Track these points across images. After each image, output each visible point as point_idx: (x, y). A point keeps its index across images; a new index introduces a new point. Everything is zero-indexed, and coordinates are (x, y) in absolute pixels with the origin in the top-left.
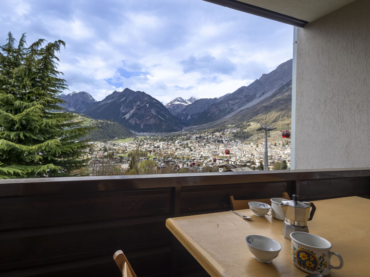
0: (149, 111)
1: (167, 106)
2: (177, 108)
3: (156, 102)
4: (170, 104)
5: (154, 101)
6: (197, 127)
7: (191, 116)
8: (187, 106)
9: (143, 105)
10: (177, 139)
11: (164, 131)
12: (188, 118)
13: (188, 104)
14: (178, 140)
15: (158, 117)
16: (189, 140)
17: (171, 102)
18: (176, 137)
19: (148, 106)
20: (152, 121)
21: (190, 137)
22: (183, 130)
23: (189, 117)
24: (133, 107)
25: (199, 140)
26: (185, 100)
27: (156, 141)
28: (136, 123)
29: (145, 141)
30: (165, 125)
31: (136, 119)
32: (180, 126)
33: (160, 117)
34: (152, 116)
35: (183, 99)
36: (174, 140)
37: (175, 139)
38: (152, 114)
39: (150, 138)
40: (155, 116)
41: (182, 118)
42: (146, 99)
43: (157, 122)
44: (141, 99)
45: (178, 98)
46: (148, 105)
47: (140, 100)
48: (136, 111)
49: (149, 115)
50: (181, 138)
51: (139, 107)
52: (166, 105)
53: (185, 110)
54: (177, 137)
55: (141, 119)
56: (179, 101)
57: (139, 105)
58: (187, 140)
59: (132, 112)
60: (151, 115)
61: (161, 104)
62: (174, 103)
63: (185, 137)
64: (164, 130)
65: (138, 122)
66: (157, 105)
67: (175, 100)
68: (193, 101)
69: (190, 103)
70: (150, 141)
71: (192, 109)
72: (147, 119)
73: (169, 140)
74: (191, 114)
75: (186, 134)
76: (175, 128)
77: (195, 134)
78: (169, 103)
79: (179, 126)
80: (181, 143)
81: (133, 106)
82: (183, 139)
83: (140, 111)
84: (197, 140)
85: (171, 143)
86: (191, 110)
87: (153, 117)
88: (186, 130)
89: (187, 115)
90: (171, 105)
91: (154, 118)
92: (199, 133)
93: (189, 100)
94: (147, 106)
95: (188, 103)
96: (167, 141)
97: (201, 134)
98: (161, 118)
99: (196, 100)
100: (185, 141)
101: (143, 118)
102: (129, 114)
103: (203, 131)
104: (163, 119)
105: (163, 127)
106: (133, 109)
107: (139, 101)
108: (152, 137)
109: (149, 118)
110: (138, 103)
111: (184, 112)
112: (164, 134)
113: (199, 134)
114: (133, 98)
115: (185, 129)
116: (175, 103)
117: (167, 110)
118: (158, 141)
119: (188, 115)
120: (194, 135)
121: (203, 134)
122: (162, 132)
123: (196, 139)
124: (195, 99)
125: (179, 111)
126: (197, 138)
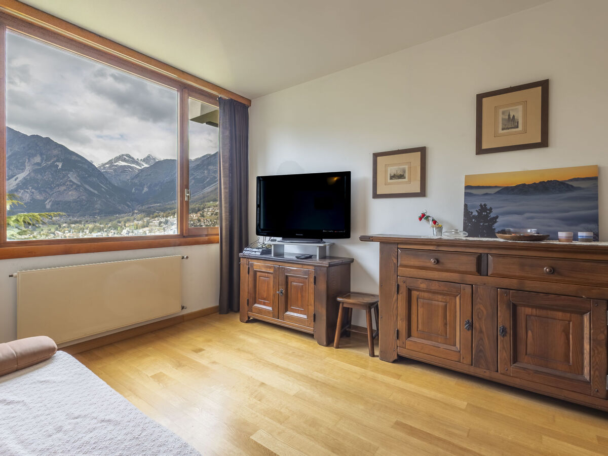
0: (64, 177)
1: (102, 168)
2: (121, 172)
3: (79, 159)
4: (107, 166)
5: (74, 157)
6: (160, 206)
7: (149, 187)
8: (142, 170)
9: (49, 163)
10: (125, 226)
11: (99, 214)
12: (144, 191)
13: (143, 167)
14: (128, 229)
15: (85, 189)
16: (147, 227)
17: (110, 162)
18: (122, 223)
19: (60, 167)
20: (72, 195)
21: (148, 223)
22: (136, 211)
23: (146, 189)
24: (25, 166)
25: (164, 226)
26: (138, 159)
27: (83, 232)
28: (33, 199)
29: (58, 232)
30: (99, 202)
31: (33, 190)
32: (130, 204)
33: (87, 187)
34: (72, 186)
35: (133, 158)
36: (119, 228)
37: (121, 227)
38: (71, 181)
39: (68, 227)
40: (78, 186)
41: (133, 191)
42: (55, 152)
43: (83, 197)
44: (44, 151)
45: (123, 155)
46: (60, 165)
47: (41, 155)
48: (32, 174)
49: (64, 184)
50: (132, 224)
51: (39, 167)
52: (100, 167)
53: (137, 176)
54: (125, 222)
55: (45, 191)
56: (125, 160)
57: (38, 164)
58: (143, 227)
59: (21, 176)
60: (68, 183)
61: (90, 164)
62: (115, 164)
63: (140, 222)
64: (98, 211)
65: (38, 197)
66: (81, 165)
67: (120, 158)
68: (152, 163)
69: (146, 166)
70: (70, 232)
71: (150, 175)
72: (59, 191)
73: (109, 228)
74: (149, 184)
75: (141, 219)
76: (120, 208)
77: (157, 217)
78: (106, 164)
79: (128, 205)
80: (133, 232)
81: (23, 164)
82: (137, 225)
83: (41, 175)
84: (161, 226)
85: (114, 234)
86: (149, 177)
87: (74, 187)
88: (141, 211)
89: (142, 185)
90: (110, 167)
91: (75, 189)
92: (165, 215)
93: (144, 160)
94: (58, 166)
95: (143, 165)
96: (106, 231)
97: (167, 217)
98: (91, 190)
99: (157, 160)
100: (140, 229)
101: (51, 189)
102: (16, 180)
103: (170, 212)
104: (96, 192)
105: (96, 206)
106: (23, 170)
107: (38, 155)
108: (73, 225)
109: (65, 190)
110: (38, 159)
111: (136, 181)
112: (99, 218)
113: (163, 217)
114: (24, 148)
115: (140, 208)
116: (117, 163)
117: (103, 175)
118: (87, 232)
119: (144, 185)
120: (156, 219)
121: (172, 217)
122: (94, 215)
123: (159, 225)
124: (154, 159)
125: (127, 177)
126: (160, 223)
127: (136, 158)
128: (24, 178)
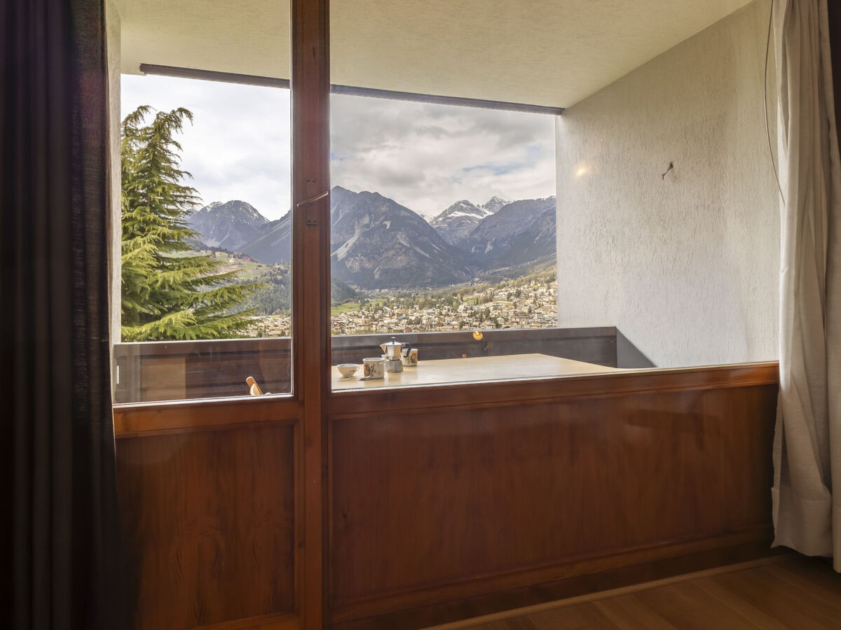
0: (393, 238)
1: (434, 223)
2: (458, 226)
3: (408, 214)
4: (441, 219)
5: (403, 213)
6: (508, 271)
7: (494, 244)
8: (483, 221)
9: (377, 223)
10: (462, 301)
11: (431, 284)
12: (487, 250)
13: (485, 216)
14: (465, 304)
15: (416, 253)
16: (491, 301)
17: (444, 214)
18: (459, 295)
19: (388, 227)
20: (401, 261)
21: (493, 295)
22: (476, 279)
23: (489, 247)
24: (354, 230)
25: (516, 300)
26: (478, 206)
27: (412, 308)
28: (362, 268)
29: (386, 308)
30: (431, 269)
31: (362, 257)
32: (469, 270)
33: (418, 250)
34: (401, 249)
35: (472, 205)
36: (454, 303)
37: (457, 301)
38: (400, 243)
39: (397, 302)
40: (407, 249)
41: (473, 250)
42: (384, 209)
43: (413, 263)
44: (372, 209)
45: (459, 202)
46: (388, 224)
47: (370, 214)
48: (361, 238)
49: (393, 248)
50: (471, 297)
51: (367, 230)
52: (432, 222)
53: (477, 229)
54: (462, 295)
55: (373, 258)
56: (462, 209)
57: (367, 226)
58: (486, 300)
59: (351, 242)
60: (397, 246)
61: (420, 219)
62: (450, 216)
63: (482, 295)
64: (430, 280)
65: (368, 265)
66: (410, 221)
67: (453, 209)
68: (497, 208)
69: (490, 213)
70: (398, 308)
71: (495, 226)
72: (388, 257)
73: (442, 303)
74: (493, 240)
75: (483, 290)
76: (456, 275)
77: (504, 286)
78: (439, 217)
79: (466, 269)
80: (472, 309)
81: (353, 228)
82: (477, 299)
83: (370, 238)
84: (511, 301)
85: (449, 311)
86: (494, 229)
87: (403, 250)
88: (483, 279)
89: (484, 242)
90: (443, 221)
91: (405, 253)
92: (516, 283)
93: (487, 206)
94: (386, 226)
95: (485, 213)
96: (439, 307)
97: (519, 286)
98: (422, 253)
99: (505, 204)
100: (481, 304)
101: (380, 254)
102: (346, 246)
103: (523, 278)
104: (427, 256)
105: (428, 274)
106: (353, 234)
107: (367, 215)
108: (402, 299)
109: (394, 255)
110: (366, 220)
111: (476, 236)
112: (430, 289)
113: (514, 286)
114: (353, 208)
115: (482, 275)
116: (452, 215)
117: (436, 232)
118: (417, 308)
119: (487, 241)
120: (503, 290)
121: (526, 286)
122: (424, 286)
123: (508, 299)
124: (500, 203)
125: (464, 233)
126: (510, 295)
127: (475, 205)
128: (354, 244)
